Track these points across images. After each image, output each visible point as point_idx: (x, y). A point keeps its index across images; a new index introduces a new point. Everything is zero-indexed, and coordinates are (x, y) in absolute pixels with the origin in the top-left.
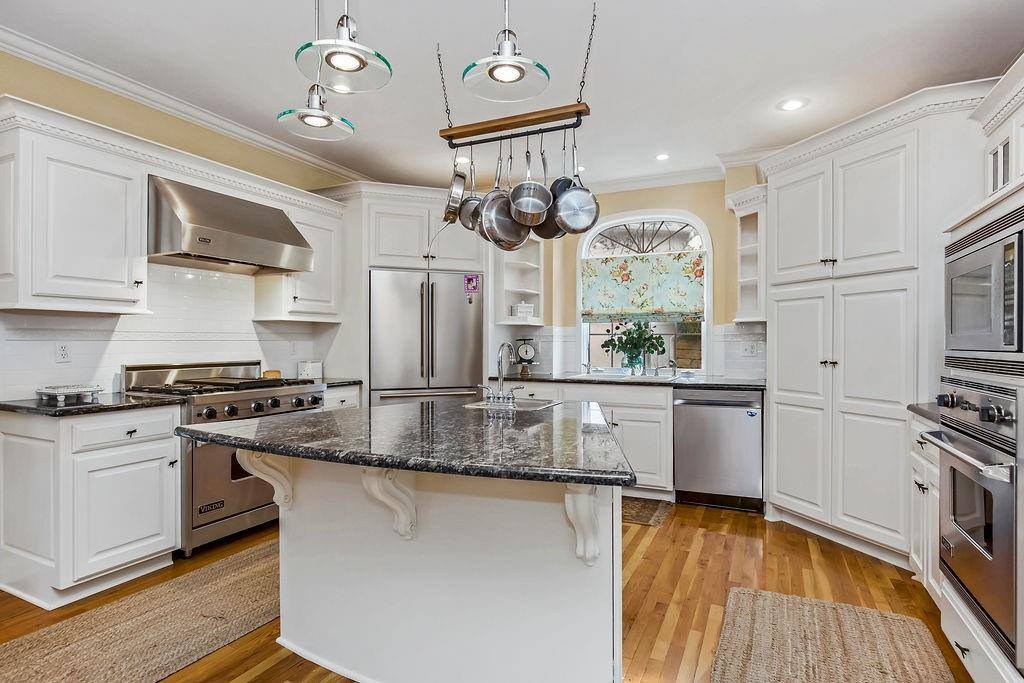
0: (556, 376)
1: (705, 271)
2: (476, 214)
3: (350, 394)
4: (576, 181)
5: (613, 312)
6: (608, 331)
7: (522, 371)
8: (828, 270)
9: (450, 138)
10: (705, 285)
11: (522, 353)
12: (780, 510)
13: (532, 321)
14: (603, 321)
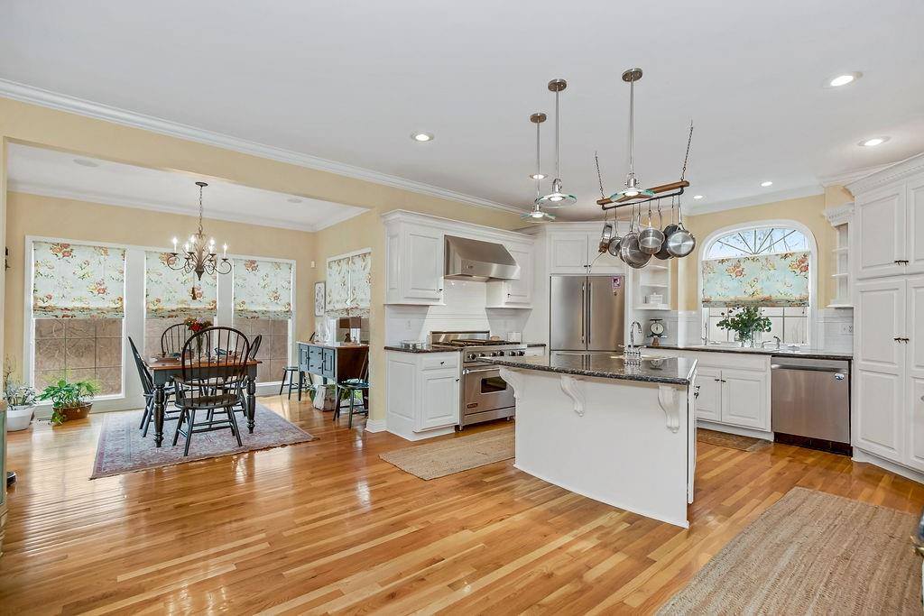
0: (680, 346)
1: (809, 268)
2: (618, 247)
3: (539, 351)
4: (680, 226)
5: (726, 300)
6: (723, 314)
7: (653, 341)
8: (902, 268)
9: (603, 204)
10: (810, 278)
11: (653, 329)
12: (867, 453)
13: (661, 307)
14: (720, 306)
